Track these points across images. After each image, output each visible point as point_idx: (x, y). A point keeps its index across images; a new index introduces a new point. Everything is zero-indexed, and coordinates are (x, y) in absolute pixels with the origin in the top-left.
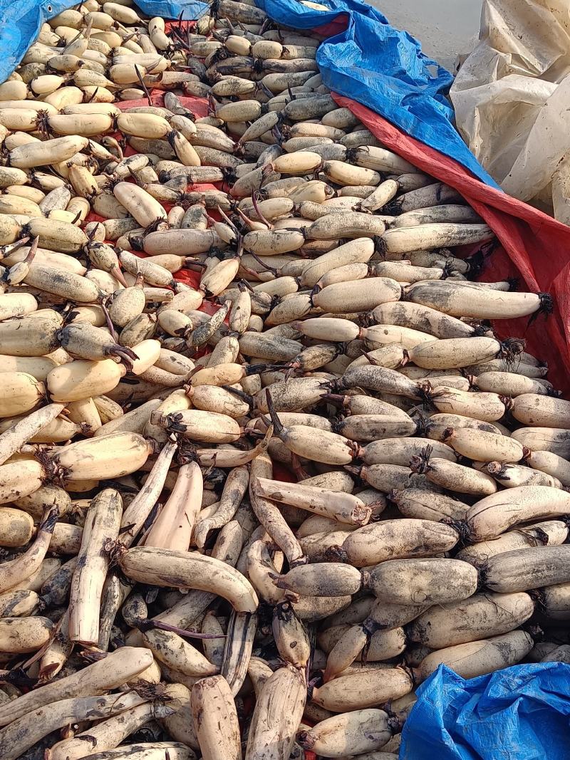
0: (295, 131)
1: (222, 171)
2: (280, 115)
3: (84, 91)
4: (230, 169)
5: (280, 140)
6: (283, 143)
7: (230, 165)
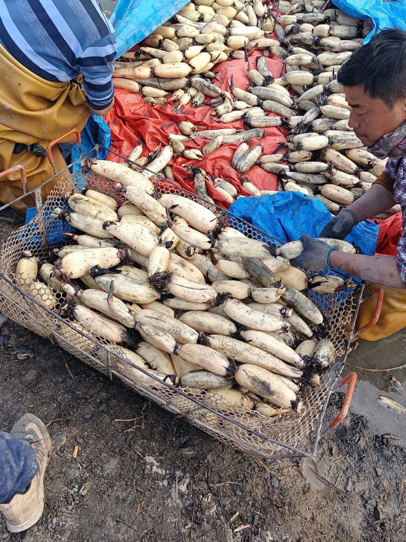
0: (330, 100)
1: (282, 119)
2: (325, 88)
3: (211, 55)
4: (286, 119)
5: (320, 104)
6: (321, 107)
7: (287, 115)
